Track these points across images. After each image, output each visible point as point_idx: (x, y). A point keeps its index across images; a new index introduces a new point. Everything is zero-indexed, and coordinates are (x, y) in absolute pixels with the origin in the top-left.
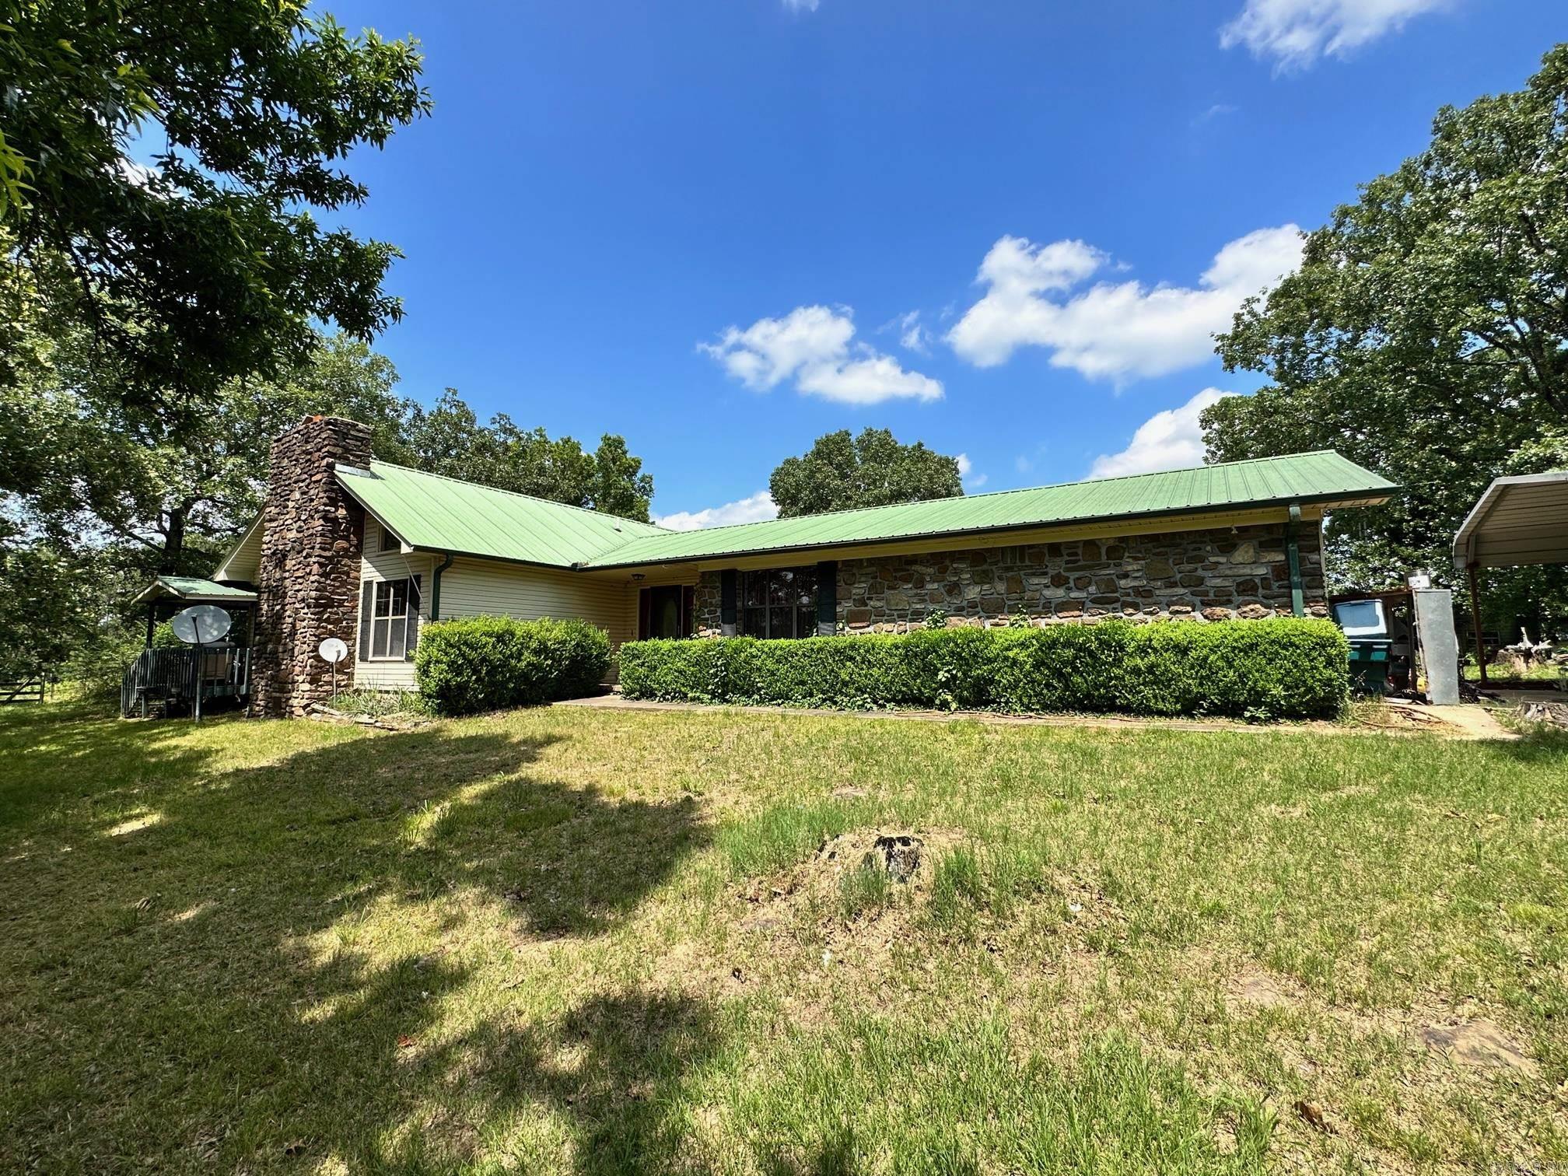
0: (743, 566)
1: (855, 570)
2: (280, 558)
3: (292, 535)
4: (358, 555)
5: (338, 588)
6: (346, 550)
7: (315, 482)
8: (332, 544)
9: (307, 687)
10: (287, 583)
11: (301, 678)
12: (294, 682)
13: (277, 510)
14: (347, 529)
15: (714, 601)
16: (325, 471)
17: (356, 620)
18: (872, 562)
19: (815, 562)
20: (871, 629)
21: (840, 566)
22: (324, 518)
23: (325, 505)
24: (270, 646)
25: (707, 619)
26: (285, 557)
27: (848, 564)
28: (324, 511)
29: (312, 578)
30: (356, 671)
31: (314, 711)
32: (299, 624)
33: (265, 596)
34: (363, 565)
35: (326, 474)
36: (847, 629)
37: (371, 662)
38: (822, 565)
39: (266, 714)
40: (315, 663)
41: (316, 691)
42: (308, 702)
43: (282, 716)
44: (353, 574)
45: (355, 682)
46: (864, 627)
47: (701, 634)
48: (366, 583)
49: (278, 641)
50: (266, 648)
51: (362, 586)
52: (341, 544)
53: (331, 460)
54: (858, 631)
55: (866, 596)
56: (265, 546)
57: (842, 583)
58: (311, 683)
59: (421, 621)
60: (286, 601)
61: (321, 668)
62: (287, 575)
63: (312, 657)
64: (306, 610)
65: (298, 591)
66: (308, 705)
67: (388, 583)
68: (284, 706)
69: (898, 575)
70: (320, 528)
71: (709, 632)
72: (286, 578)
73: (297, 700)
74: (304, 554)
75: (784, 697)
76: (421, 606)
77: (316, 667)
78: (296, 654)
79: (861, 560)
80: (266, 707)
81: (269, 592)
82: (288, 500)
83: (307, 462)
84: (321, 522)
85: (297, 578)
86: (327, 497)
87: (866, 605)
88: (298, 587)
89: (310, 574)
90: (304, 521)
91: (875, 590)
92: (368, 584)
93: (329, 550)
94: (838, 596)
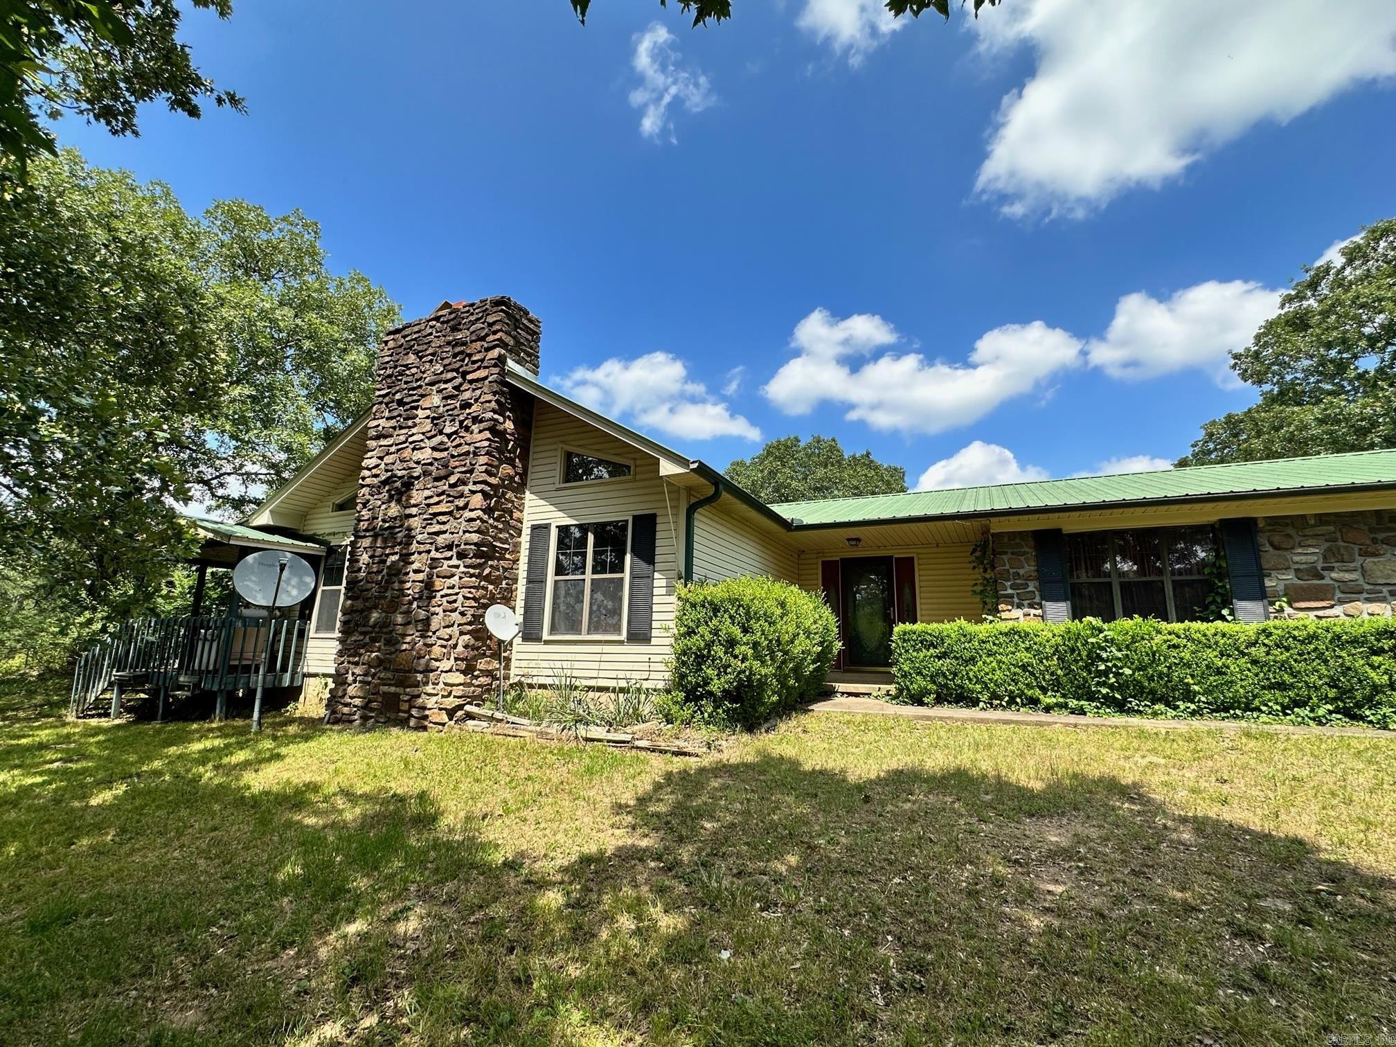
0: (1071, 525)
1: (1290, 531)
2: (400, 489)
3: (426, 455)
4: (520, 488)
5: (501, 531)
6: (511, 478)
7: (471, 382)
8: (497, 467)
9: (459, 678)
10: (415, 523)
11: (445, 665)
12: (428, 670)
13: (393, 423)
14: (513, 451)
15: (1022, 572)
16: (495, 365)
17: (516, 580)
18: (1322, 519)
19: (1214, 518)
20: (1338, 610)
21: (1261, 525)
22: (492, 430)
23: (494, 411)
24: (375, 615)
25: (1011, 596)
26: (408, 484)
27: (1274, 522)
28: (492, 419)
29: (468, 514)
30: (514, 656)
31: (470, 716)
32: (438, 583)
33: (366, 542)
34: (527, 503)
35: (496, 370)
36: (1288, 610)
37: (547, 642)
38: (1225, 523)
39: (365, 718)
40: (472, 642)
41: (470, 685)
42: (461, 701)
43: (403, 723)
44: (516, 515)
45: (513, 672)
46: (1324, 608)
47: (1004, 615)
48: (535, 528)
49: (394, 605)
50: (367, 618)
51: (526, 531)
52: (506, 469)
53: (503, 352)
54: (1312, 614)
55: (1320, 565)
56: (366, 473)
57: (1268, 547)
58: (464, 672)
59: (660, 581)
60: (414, 546)
61: (478, 649)
62: (414, 511)
63: (468, 633)
64: (455, 562)
65: (438, 533)
66: (460, 707)
67: (584, 528)
68: (405, 706)
69: (1381, 536)
70: (486, 443)
71: (1017, 613)
72: (411, 516)
73: (434, 699)
74: (453, 480)
75: (1245, 706)
76: (657, 559)
77: (474, 648)
78: (433, 628)
79: (1303, 517)
80: (365, 707)
81: (375, 537)
82: (416, 408)
83: (455, 356)
84: (487, 434)
85: (435, 515)
86: (497, 401)
87: (1323, 578)
88: (437, 528)
89: (465, 507)
90: (449, 436)
91: (1333, 556)
92: (540, 530)
93: (495, 475)
94: (1265, 565)
